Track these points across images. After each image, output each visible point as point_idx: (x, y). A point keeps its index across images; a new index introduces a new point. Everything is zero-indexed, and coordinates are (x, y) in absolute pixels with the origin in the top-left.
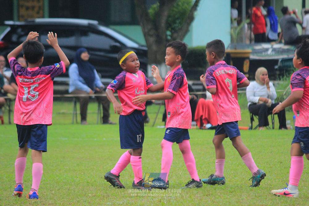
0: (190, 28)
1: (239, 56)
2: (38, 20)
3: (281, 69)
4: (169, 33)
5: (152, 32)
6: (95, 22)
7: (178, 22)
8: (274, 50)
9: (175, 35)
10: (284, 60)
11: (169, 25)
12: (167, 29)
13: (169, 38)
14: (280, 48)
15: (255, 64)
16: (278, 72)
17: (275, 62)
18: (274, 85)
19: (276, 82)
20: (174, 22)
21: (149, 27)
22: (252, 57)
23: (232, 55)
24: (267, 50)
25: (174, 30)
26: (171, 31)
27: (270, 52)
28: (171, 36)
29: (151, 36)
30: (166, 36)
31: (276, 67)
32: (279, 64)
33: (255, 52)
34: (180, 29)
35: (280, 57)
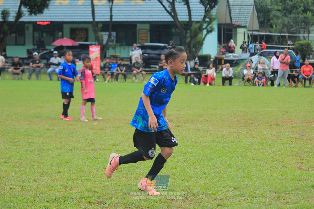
0: (202, 47)
1: (220, 58)
2: (146, 44)
3: (235, 63)
4: (194, 49)
5: (188, 49)
6: (166, 45)
7: (197, 45)
8: (233, 56)
9: (196, 50)
10: (237, 60)
11: (194, 46)
12: (193, 47)
13: (194, 51)
14: (236, 56)
15: (226, 62)
16: (234, 64)
17: (233, 60)
18: (233, 69)
19: (234, 68)
20: (196, 45)
21: (187, 47)
22: (225, 58)
23: (218, 58)
24: (231, 56)
25: (196, 48)
26: (195, 48)
27: (232, 57)
28: (195, 50)
29: (188, 50)
30: (193, 50)
31: (234, 62)
32: (235, 61)
33: (226, 57)
34: (198, 48)
35: (235, 59)
